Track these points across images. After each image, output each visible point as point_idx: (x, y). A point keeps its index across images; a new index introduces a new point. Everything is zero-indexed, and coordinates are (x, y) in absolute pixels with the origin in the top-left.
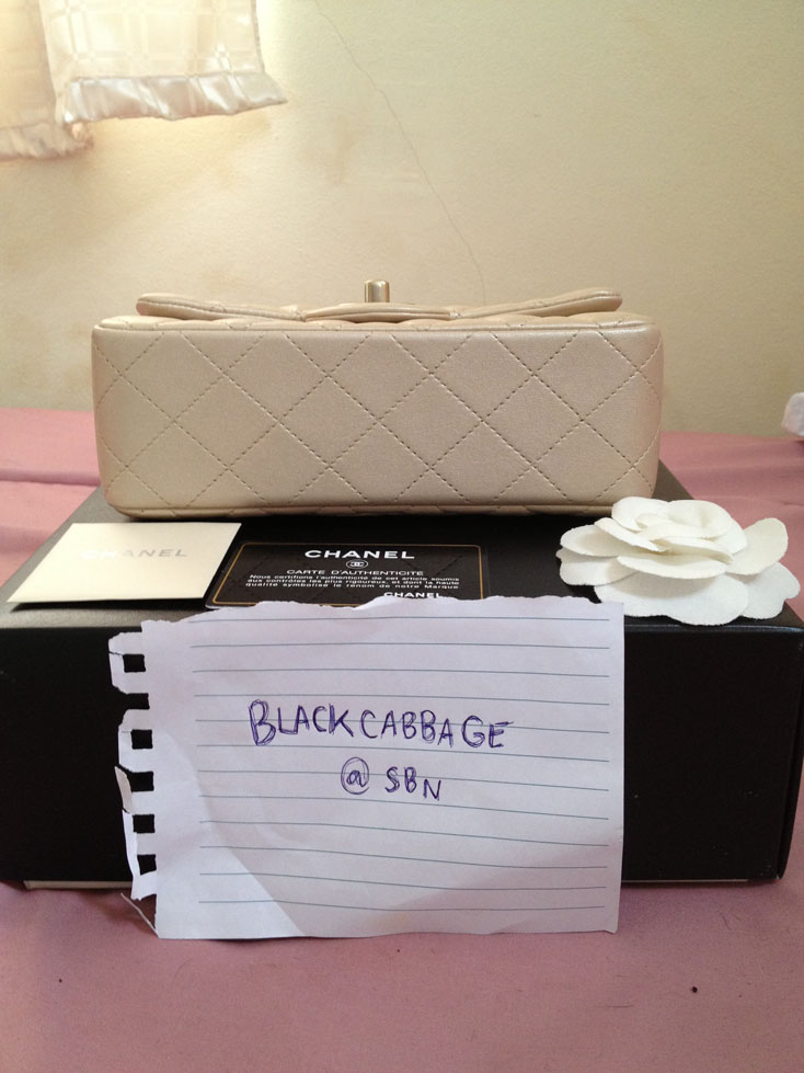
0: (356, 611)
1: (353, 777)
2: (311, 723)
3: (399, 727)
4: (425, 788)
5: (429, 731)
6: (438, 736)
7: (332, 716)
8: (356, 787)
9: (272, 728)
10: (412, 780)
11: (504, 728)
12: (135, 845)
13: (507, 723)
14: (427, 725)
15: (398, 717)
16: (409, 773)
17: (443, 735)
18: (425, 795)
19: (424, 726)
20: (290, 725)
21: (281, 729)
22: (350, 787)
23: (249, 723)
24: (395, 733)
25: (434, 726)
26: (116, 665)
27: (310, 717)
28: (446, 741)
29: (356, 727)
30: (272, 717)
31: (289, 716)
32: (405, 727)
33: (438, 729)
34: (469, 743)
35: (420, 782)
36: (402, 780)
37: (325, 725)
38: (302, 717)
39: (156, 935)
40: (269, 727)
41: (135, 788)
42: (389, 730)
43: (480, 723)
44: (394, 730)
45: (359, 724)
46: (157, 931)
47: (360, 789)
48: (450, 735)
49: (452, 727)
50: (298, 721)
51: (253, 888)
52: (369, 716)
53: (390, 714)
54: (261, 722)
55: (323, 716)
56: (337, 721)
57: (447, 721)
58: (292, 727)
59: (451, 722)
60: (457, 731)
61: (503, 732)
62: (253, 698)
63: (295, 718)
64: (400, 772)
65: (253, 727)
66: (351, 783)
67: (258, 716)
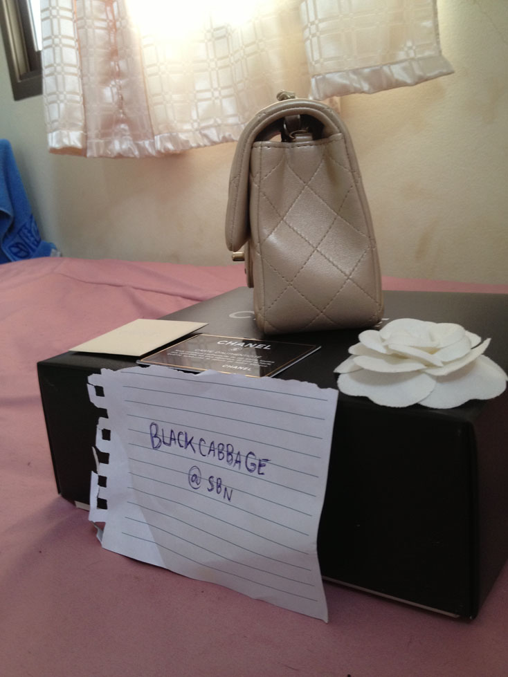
0: (197, 377)
1: (194, 478)
2: (177, 441)
3: (216, 451)
4: (225, 493)
5: (230, 457)
6: (234, 462)
7: (186, 438)
8: (194, 485)
10: (220, 486)
11: (267, 464)
13: (267, 460)
14: (225, 452)
15: (216, 446)
16: (219, 481)
17: (237, 462)
18: (224, 497)
19: (229, 454)
21: (164, 442)
22: (192, 483)
23: (150, 435)
24: (214, 455)
26: (92, 391)
27: (176, 438)
28: (237, 465)
29: (196, 447)
30: (160, 433)
31: (168, 434)
32: (220, 452)
33: (235, 456)
34: (248, 469)
35: (223, 488)
36: (215, 485)
37: (183, 443)
38: (173, 437)
40: (158, 440)
41: (100, 461)
42: (212, 452)
43: (254, 457)
44: (214, 453)
45: (198, 446)
47: (196, 486)
48: (240, 462)
49: (242, 457)
50: (171, 439)
51: (146, 532)
52: (203, 442)
54: (156, 436)
55: (182, 437)
56: (189, 443)
57: (239, 453)
58: (168, 442)
59: (241, 454)
60: (243, 460)
61: (265, 466)
62: (152, 421)
63: (169, 436)
64: (215, 480)
65: (152, 438)
66: (193, 481)
67: (154, 432)
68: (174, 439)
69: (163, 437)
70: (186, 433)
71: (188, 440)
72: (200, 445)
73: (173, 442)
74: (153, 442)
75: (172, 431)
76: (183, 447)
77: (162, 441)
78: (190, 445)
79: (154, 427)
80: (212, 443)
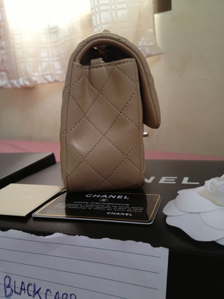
2: (26, 291)
7: (34, 289)
9: (12, 290)
15: (60, 295)
23: (4, 285)
30: (12, 284)
37: (31, 293)
38: (23, 288)
45: (45, 296)
54: (8, 287)
55: (31, 288)
56: (36, 292)
58: (19, 291)
62: (6, 275)
65: (5, 288)
67: (7, 284)
68: (24, 290)
69: (15, 287)
70: (35, 285)
71: (36, 290)
72: (46, 294)
73: (23, 292)
74: (6, 291)
75: (23, 283)
76: (31, 296)
77: (14, 290)
78: (37, 294)
79: (7, 279)
80: (57, 293)
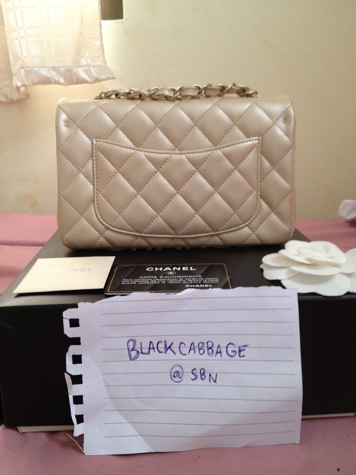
0: (176, 296)
1: (176, 374)
2: (156, 349)
3: (197, 349)
4: (210, 378)
5: (211, 351)
6: (215, 353)
7: (166, 345)
8: (177, 379)
9: (138, 352)
10: (204, 374)
11: (246, 348)
12: (75, 410)
13: (246, 346)
14: (210, 348)
15: (196, 345)
16: (202, 371)
17: (217, 353)
18: (210, 381)
19: (209, 348)
20: (145, 350)
21: (142, 353)
22: (175, 379)
23: (127, 350)
24: (195, 352)
25: (213, 348)
26: (66, 324)
27: (155, 347)
28: (219, 355)
29: (177, 350)
30: (138, 347)
31: (146, 346)
32: (200, 349)
33: (215, 349)
34: (229, 356)
35: (207, 375)
36: (199, 375)
37: (163, 350)
38: (151, 347)
39: (84, 454)
40: (136, 352)
41: (74, 383)
42: (192, 351)
43: (234, 346)
44: (195, 351)
46: (84, 452)
47: (179, 380)
48: (220, 352)
49: (221, 348)
51: (130, 429)
52: (183, 345)
53: (193, 344)
54: (133, 350)
55: (162, 345)
56: (168, 348)
57: (219, 346)
58: (147, 352)
59: (221, 346)
60: (224, 350)
61: (245, 350)
62: (129, 338)
63: (148, 347)
64: (198, 370)
65: (129, 352)
66: (175, 377)
67: (131, 347)
68: (153, 348)
69: (141, 348)
70: (165, 342)
71: (168, 346)
72: (180, 347)
73: (152, 351)
74: (130, 355)
75: (151, 342)
76: (162, 352)
77: (140, 352)
78: (169, 350)
79: (131, 343)
